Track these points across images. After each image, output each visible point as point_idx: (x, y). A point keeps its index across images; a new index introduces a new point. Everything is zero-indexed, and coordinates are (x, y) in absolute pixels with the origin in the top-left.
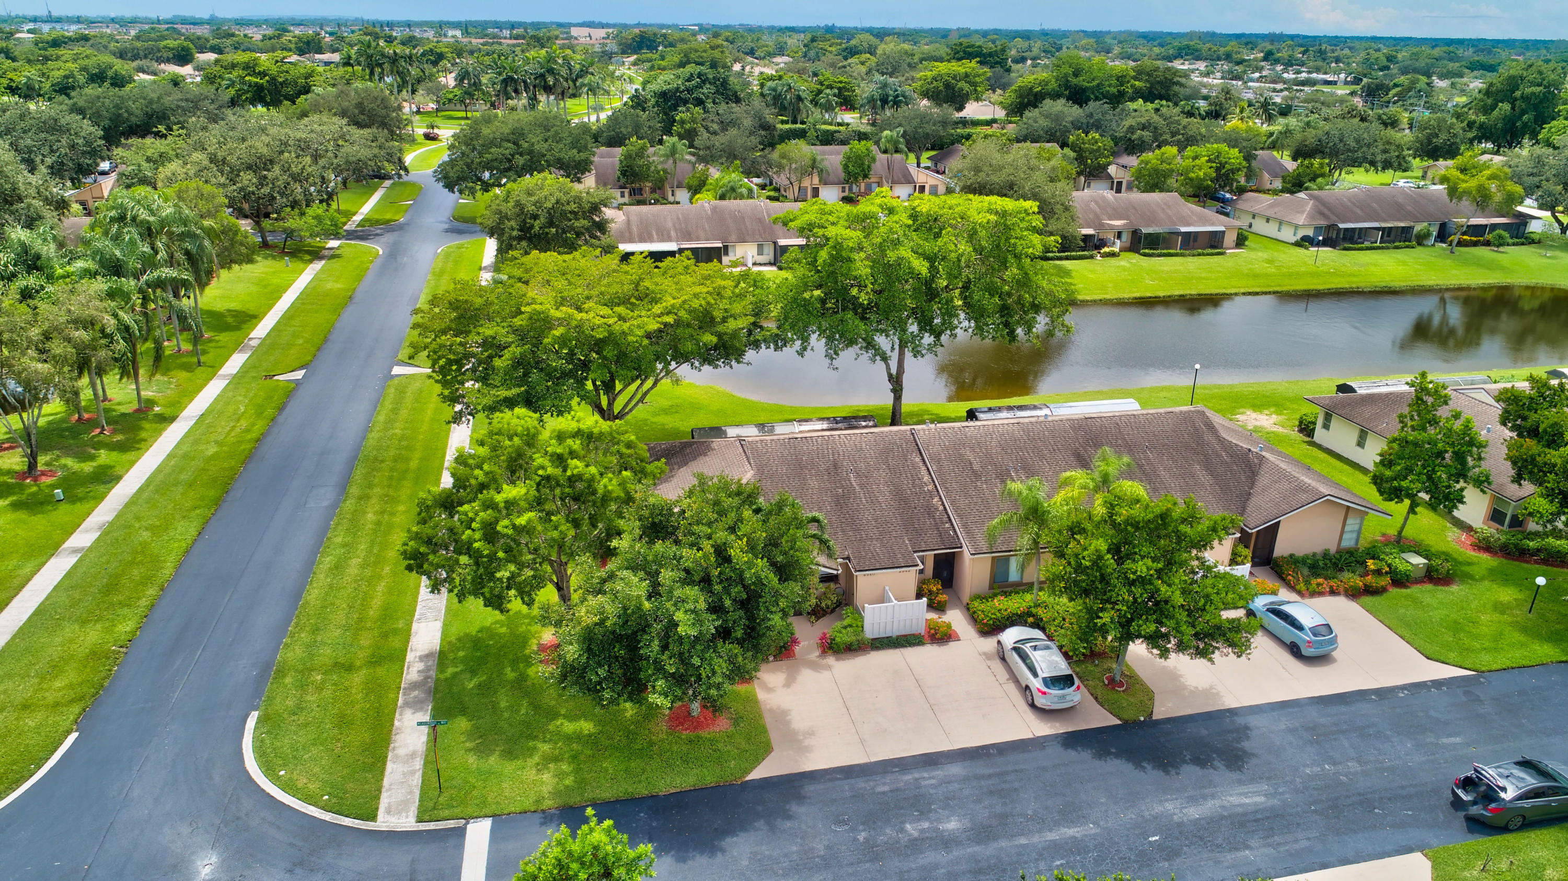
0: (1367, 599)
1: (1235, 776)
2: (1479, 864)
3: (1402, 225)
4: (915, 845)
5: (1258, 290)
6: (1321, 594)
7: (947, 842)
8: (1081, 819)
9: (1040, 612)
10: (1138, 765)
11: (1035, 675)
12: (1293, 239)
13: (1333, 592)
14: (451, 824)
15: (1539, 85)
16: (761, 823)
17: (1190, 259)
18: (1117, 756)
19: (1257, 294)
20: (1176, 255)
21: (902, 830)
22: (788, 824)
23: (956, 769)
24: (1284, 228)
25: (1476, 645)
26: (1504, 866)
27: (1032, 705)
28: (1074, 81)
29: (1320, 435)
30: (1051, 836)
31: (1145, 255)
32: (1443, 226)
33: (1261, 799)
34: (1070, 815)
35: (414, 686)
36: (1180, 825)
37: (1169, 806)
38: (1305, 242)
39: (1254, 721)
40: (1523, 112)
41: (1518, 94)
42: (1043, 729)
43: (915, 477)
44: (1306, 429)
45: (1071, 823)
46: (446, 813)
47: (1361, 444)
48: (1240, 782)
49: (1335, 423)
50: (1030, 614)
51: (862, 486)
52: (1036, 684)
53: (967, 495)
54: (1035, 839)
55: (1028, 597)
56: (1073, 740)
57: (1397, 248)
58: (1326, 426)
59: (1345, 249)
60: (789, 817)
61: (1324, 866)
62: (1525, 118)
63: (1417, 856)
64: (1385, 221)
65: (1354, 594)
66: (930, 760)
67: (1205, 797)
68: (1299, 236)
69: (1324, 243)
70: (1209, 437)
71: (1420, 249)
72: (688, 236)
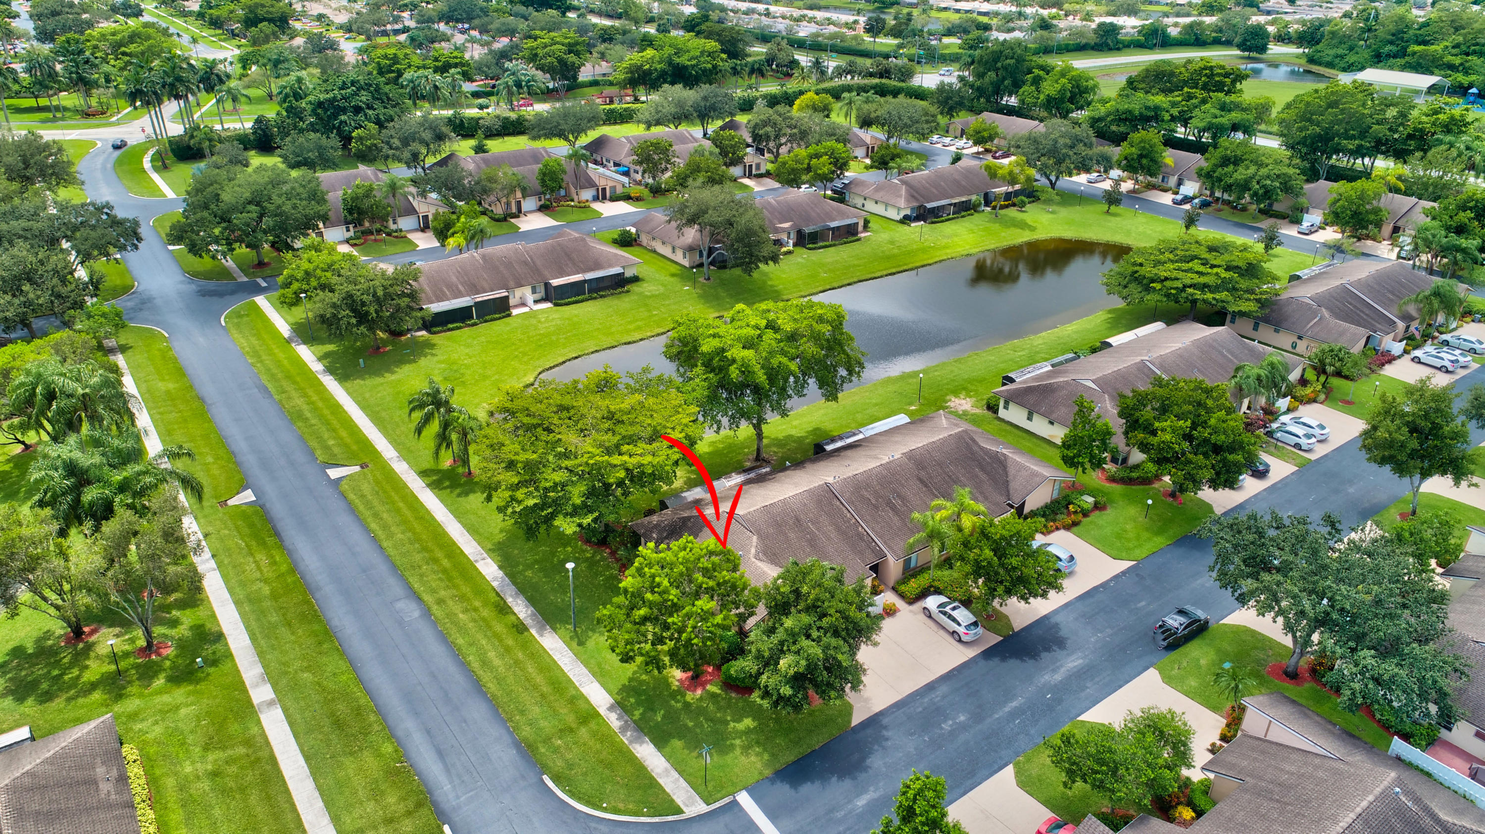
0: (1075, 529)
1: (1065, 652)
2: (1176, 666)
3: (964, 199)
4: (953, 734)
5: (894, 270)
6: (1052, 531)
7: (963, 727)
8: (1013, 698)
9: (936, 584)
10: (1022, 660)
11: (959, 624)
12: (898, 218)
13: (1057, 529)
14: (726, 800)
15: (1012, 58)
16: (876, 747)
17: (841, 248)
18: (1011, 657)
19: (894, 274)
20: (830, 246)
21: (942, 728)
22: (889, 743)
23: (944, 689)
24: (889, 209)
25: (1131, 545)
26: (1185, 664)
27: (960, 641)
28: (677, 60)
29: (1002, 413)
30: (1007, 709)
31: (810, 249)
32: (986, 196)
33: (1081, 661)
34: (1009, 696)
35: (623, 729)
36: (1055, 685)
37: (1046, 677)
38: (906, 220)
39: (1058, 619)
40: (1004, 79)
41: (999, 65)
42: (970, 653)
43: (843, 516)
44: (992, 408)
45: (1012, 699)
46: (719, 795)
47: (1030, 418)
48: (1068, 655)
49: (1011, 406)
50: (931, 586)
51: (817, 529)
52: (961, 630)
53: (878, 523)
54: (1001, 714)
55: (926, 576)
56: (988, 654)
57: (963, 217)
58: (1006, 408)
59: (933, 223)
60: (887, 739)
61: (1120, 687)
62: (1006, 82)
63: (1152, 670)
64: (952, 197)
65: (1068, 528)
66: (930, 687)
67: (1058, 668)
68: (901, 216)
69: (917, 219)
70: (975, 448)
71: (976, 215)
72: (475, 289)
